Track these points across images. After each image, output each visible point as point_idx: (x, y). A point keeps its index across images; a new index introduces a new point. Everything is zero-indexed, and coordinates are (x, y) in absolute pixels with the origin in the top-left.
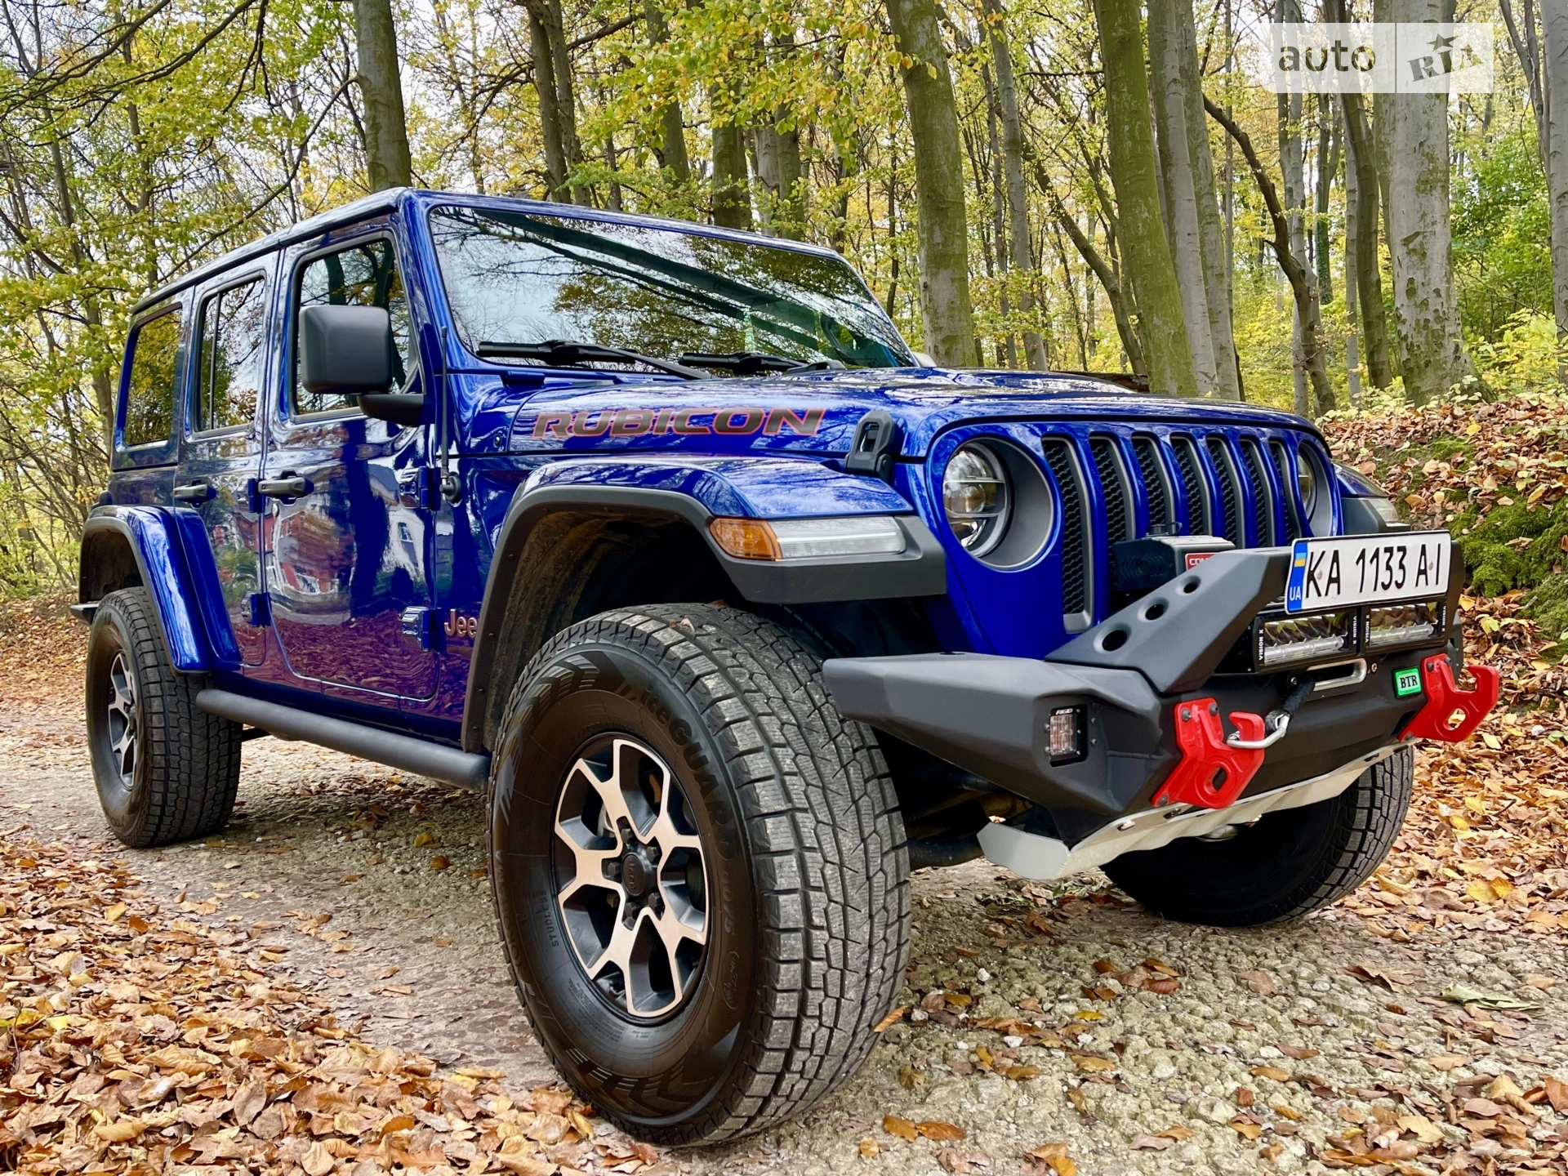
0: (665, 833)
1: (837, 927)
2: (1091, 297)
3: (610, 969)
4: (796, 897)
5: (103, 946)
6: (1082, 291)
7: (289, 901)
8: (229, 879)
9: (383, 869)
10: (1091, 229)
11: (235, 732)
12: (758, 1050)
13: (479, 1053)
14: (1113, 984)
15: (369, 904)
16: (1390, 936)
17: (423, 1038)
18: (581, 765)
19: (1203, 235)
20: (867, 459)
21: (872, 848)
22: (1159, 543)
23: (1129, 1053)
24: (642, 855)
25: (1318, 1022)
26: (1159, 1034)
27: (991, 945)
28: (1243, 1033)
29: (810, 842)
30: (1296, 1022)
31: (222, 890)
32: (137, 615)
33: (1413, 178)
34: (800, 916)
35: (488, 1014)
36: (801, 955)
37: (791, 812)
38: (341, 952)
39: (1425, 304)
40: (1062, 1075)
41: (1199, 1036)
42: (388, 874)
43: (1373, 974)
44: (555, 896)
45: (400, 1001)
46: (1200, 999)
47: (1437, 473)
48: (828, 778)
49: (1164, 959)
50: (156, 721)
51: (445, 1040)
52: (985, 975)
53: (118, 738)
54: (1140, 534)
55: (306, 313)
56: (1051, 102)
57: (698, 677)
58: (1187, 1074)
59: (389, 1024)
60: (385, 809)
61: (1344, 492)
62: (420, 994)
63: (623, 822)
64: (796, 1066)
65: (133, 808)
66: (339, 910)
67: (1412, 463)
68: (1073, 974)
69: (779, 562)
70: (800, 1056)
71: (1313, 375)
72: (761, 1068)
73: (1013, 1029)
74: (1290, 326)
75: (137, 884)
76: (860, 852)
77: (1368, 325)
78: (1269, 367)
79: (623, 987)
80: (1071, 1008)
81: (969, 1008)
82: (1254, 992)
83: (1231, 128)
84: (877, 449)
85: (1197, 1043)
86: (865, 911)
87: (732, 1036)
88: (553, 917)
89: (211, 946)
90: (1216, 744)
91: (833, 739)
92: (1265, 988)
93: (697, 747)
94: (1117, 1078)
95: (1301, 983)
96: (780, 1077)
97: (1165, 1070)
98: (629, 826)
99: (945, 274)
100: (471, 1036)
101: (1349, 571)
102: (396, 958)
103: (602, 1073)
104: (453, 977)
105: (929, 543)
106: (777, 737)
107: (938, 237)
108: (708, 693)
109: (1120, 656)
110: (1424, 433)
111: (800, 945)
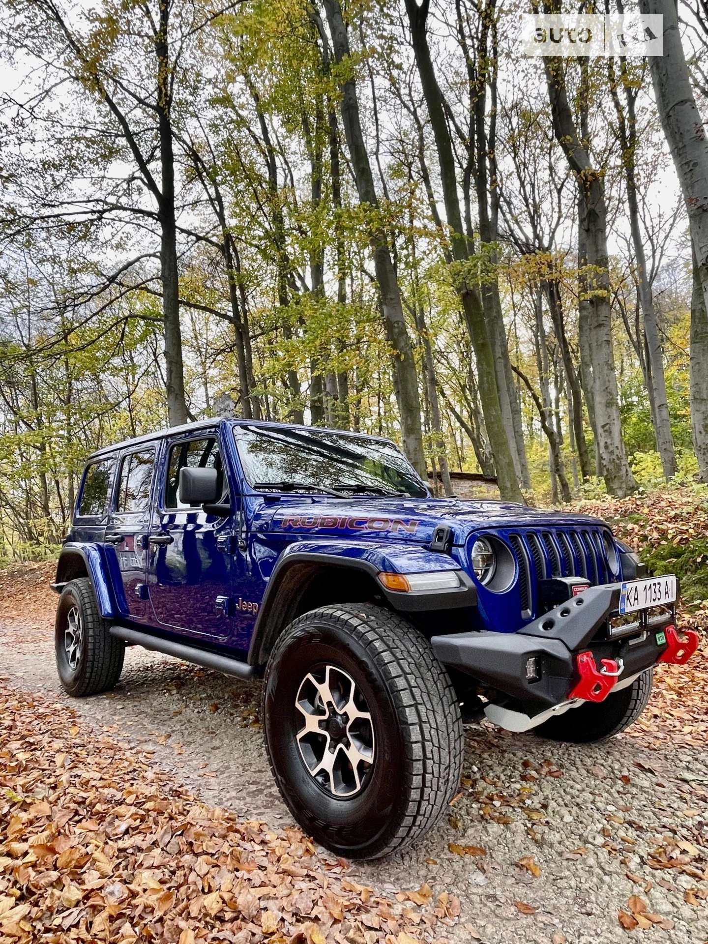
0: (352, 710)
1: (436, 758)
2: (462, 441)
3: (323, 772)
4: (420, 745)
5: (75, 750)
6: (458, 437)
7: (150, 727)
8: (120, 715)
9: (189, 711)
10: (462, 412)
11: (122, 644)
12: (402, 816)
13: (254, 809)
14: (533, 773)
15: (186, 729)
16: (648, 747)
17: (228, 800)
18: (309, 676)
19: (513, 419)
20: (439, 545)
21: (449, 720)
22: (560, 582)
23: (550, 810)
24: (339, 719)
25: (628, 792)
26: (560, 799)
27: (473, 752)
28: (598, 799)
29: (424, 719)
30: (619, 792)
31: (118, 720)
32: (84, 591)
33: (604, 401)
34: (421, 754)
35: (253, 788)
36: (421, 772)
37: (416, 705)
38: (180, 754)
39: (612, 452)
40: (522, 821)
41: (578, 800)
42: (190, 712)
43: (647, 767)
44: (295, 736)
45: (212, 780)
46: (574, 781)
47: (633, 529)
48: (430, 688)
49: (552, 760)
50: (90, 640)
51: (237, 802)
52: (475, 769)
53: (68, 646)
54: (549, 575)
55: (183, 471)
56: (445, 362)
57: (372, 641)
58: (577, 819)
59: (211, 793)
60: (183, 678)
61: (620, 551)
62: (221, 777)
63: (329, 704)
64: (417, 823)
65: (76, 679)
66: (173, 731)
67: (622, 524)
68: (514, 767)
69: (411, 593)
70: (420, 818)
71: (559, 476)
72: (403, 825)
73: (495, 797)
74: (548, 453)
75: (80, 716)
76: (444, 722)
77: (581, 455)
78: (537, 471)
79: (329, 781)
80: (518, 786)
81: (472, 787)
82: (596, 777)
83: (520, 374)
84: (444, 541)
85: (578, 804)
86: (447, 750)
87: (389, 808)
88: (294, 745)
89: (120, 749)
90: (596, 673)
91: (430, 670)
92: (601, 775)
93: (371, 674)
94: (547, 822)
95: (616, 772)
96: (410, 828)
97: (568, 818)
98: (332, 705)
99: (413, 436)
100: (248, 799)
101: (641, 594)
102: (205, 758)
103: (321, 823)
104: (233, 768)
105: (470, 583)
106: (407, 670)
107: (409, 422)
108: (376, 649)
109: (551, 633)
110: (626, 512)
111: (421, 767)
